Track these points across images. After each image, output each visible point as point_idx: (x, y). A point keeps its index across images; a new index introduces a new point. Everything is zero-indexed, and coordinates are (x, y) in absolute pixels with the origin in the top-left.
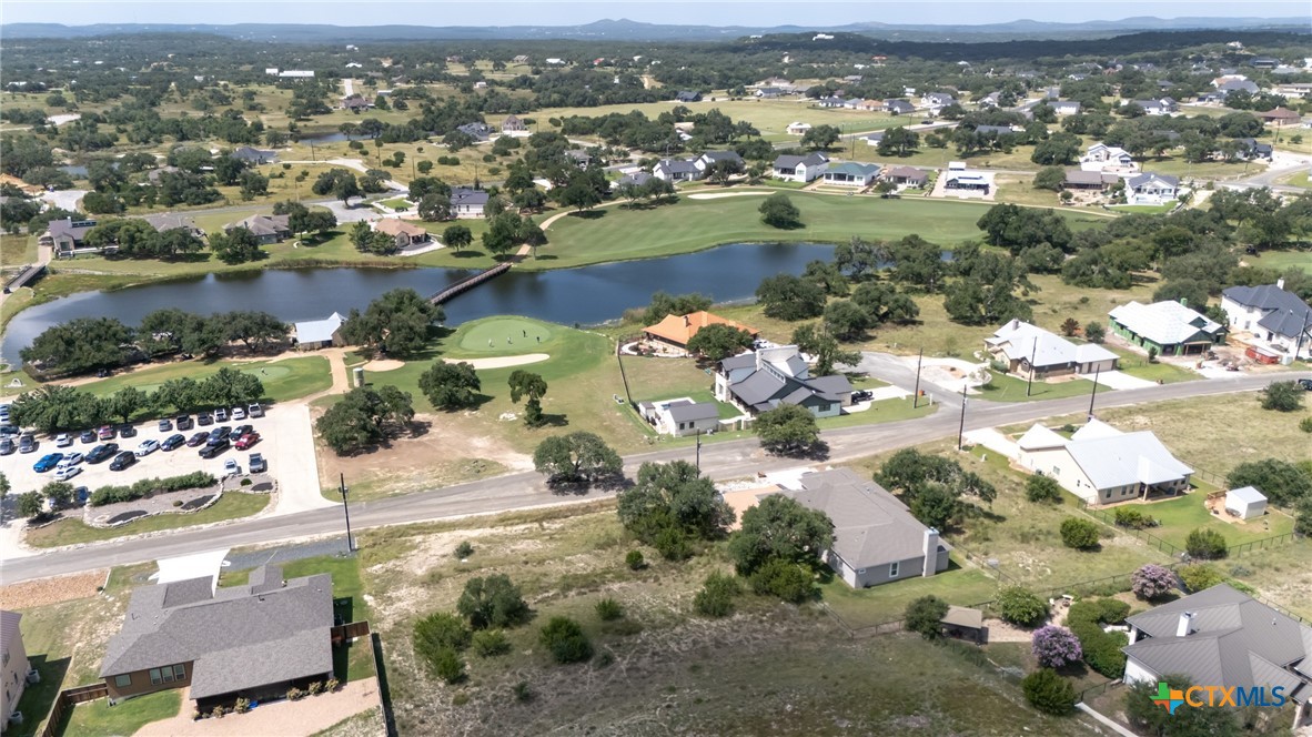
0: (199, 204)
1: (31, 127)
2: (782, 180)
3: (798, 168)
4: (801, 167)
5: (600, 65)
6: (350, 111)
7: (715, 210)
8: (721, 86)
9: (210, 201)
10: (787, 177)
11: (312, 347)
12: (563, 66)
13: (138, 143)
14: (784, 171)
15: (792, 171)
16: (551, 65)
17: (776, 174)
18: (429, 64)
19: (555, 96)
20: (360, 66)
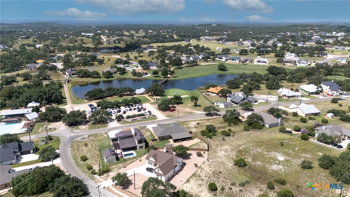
0: (91, 66)
1: (33, 48)
2: (219, 60)
3: (223, 58)
4: (224, 57)
5: (162, 32)
6: (108, 44)
7: (207, 67)
8: (193, 38)
9: (93, 65)
10: (220, 60)
11: (139, 94)
12: (153, 32)
13: (60, 52)
14: (220, 58)
15: (222, 59)
16: (150, 32)
17: (218, 59)
18: (118, 32)
19: (155, 40)
20: (101, 32)
